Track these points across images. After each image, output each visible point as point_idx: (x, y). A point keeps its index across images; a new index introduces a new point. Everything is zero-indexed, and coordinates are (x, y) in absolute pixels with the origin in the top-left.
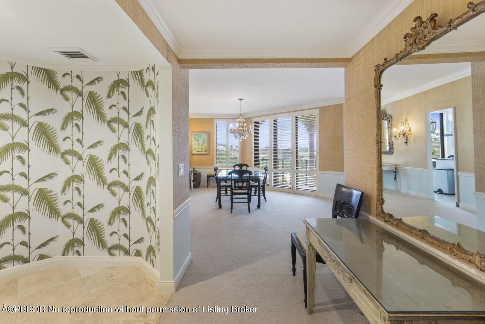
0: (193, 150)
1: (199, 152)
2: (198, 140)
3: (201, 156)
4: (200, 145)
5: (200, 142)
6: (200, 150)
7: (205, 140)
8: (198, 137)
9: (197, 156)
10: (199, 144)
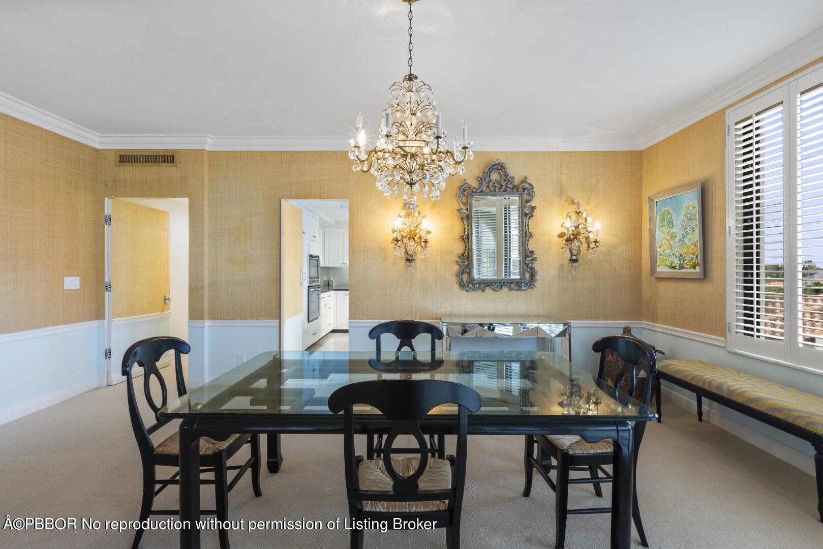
0: (659, 263)
1: (674, 268)
2: (671, 224)
3: (681, 286)
4: (677, 239)
5: (677, 229)
6: (676, 262)
7: (690, 219)
8: (671, 211)
9: (670, 285)
10: (673, 236)
